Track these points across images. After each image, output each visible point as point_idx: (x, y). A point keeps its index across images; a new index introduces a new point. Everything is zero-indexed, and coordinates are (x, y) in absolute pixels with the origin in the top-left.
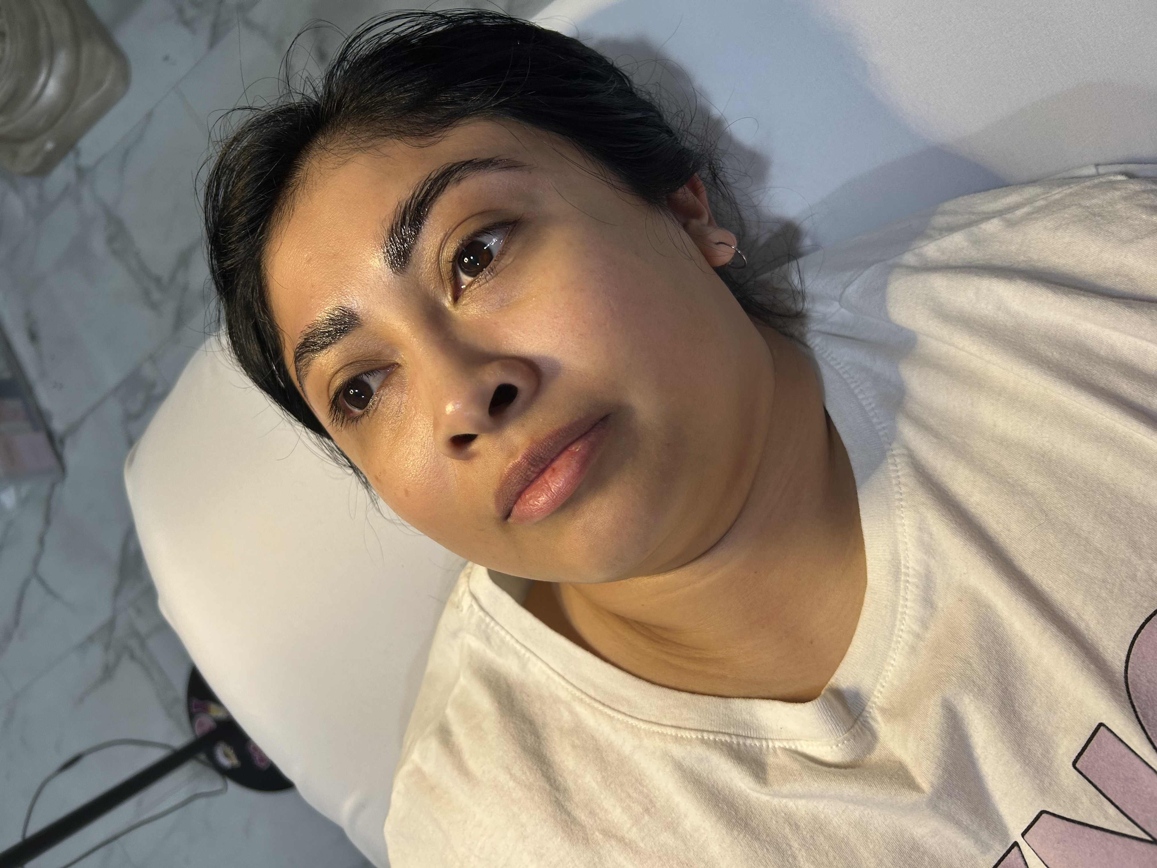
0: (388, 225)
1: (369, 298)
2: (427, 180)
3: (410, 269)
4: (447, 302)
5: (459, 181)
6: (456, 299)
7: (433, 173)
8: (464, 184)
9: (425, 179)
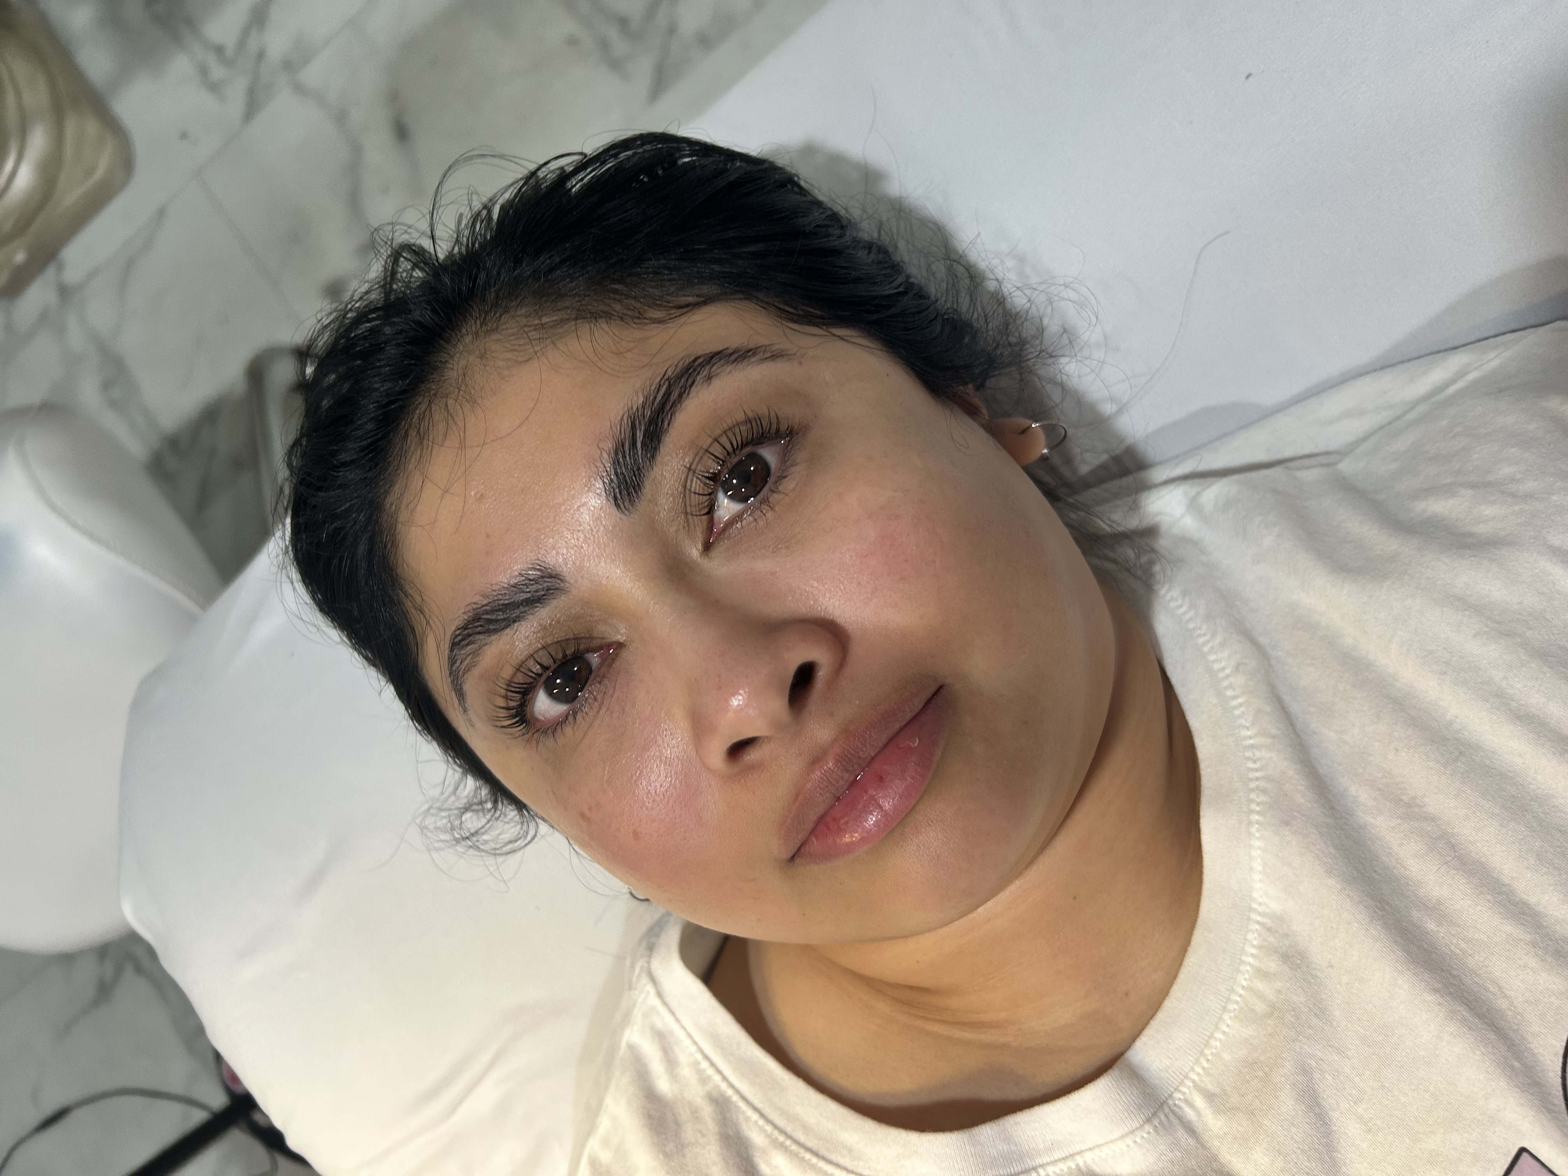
0: (609, 445)
1: (582, 550)
2: (663, 381)
3: (642, 505)
4: (694, 552)
5: (709, 378)
6: (707, 547)
7: (670, 369)
8: (716, 383)
9: (658, 379)
